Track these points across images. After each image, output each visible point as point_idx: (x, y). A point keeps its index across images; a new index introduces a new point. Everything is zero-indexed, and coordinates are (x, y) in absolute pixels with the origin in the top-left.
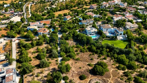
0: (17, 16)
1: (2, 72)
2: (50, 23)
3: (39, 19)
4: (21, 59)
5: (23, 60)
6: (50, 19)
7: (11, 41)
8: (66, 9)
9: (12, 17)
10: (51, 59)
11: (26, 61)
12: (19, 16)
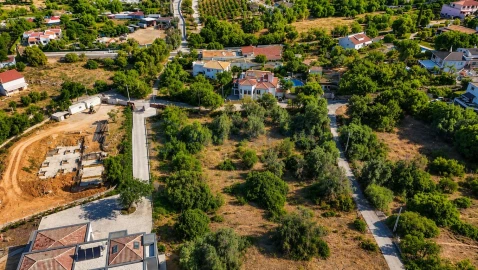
0: (152, 28)
1: (89, 250)
2: (280, 57)
3: (235, 40)
4: (178, 192)
5: (188, 194)
6: (277, 42)
7: (129, 110)
8: (336, 15)
9: (135, 29)
10: (318, 213)
11: (199, 203)
12: (157, 28)
